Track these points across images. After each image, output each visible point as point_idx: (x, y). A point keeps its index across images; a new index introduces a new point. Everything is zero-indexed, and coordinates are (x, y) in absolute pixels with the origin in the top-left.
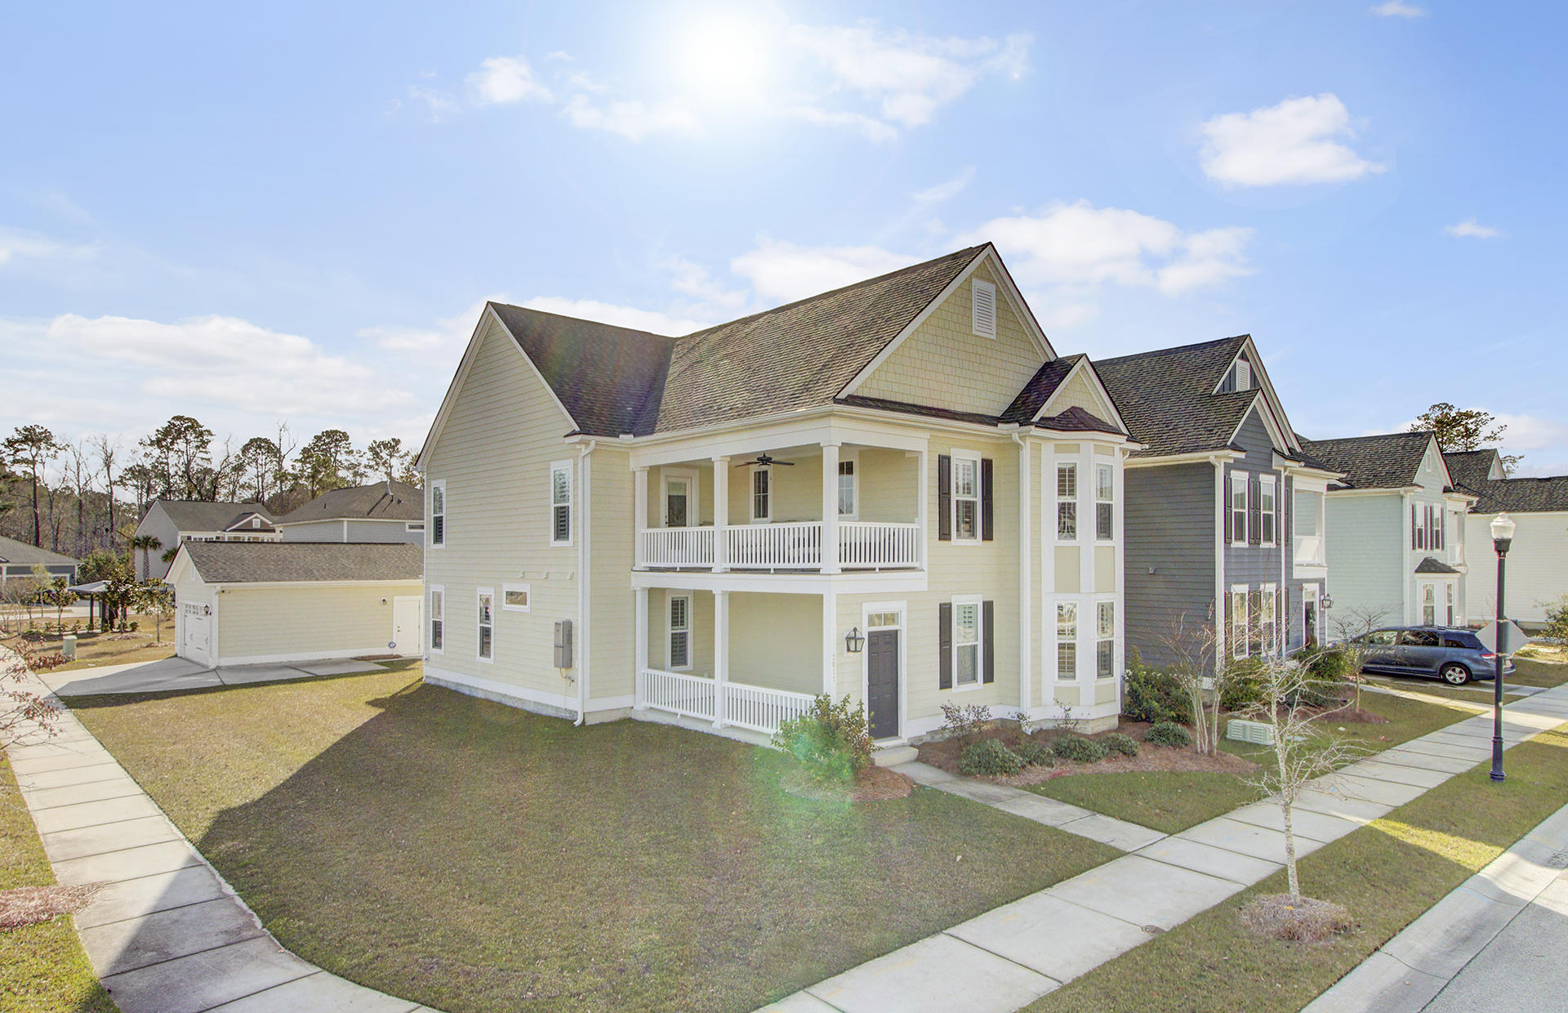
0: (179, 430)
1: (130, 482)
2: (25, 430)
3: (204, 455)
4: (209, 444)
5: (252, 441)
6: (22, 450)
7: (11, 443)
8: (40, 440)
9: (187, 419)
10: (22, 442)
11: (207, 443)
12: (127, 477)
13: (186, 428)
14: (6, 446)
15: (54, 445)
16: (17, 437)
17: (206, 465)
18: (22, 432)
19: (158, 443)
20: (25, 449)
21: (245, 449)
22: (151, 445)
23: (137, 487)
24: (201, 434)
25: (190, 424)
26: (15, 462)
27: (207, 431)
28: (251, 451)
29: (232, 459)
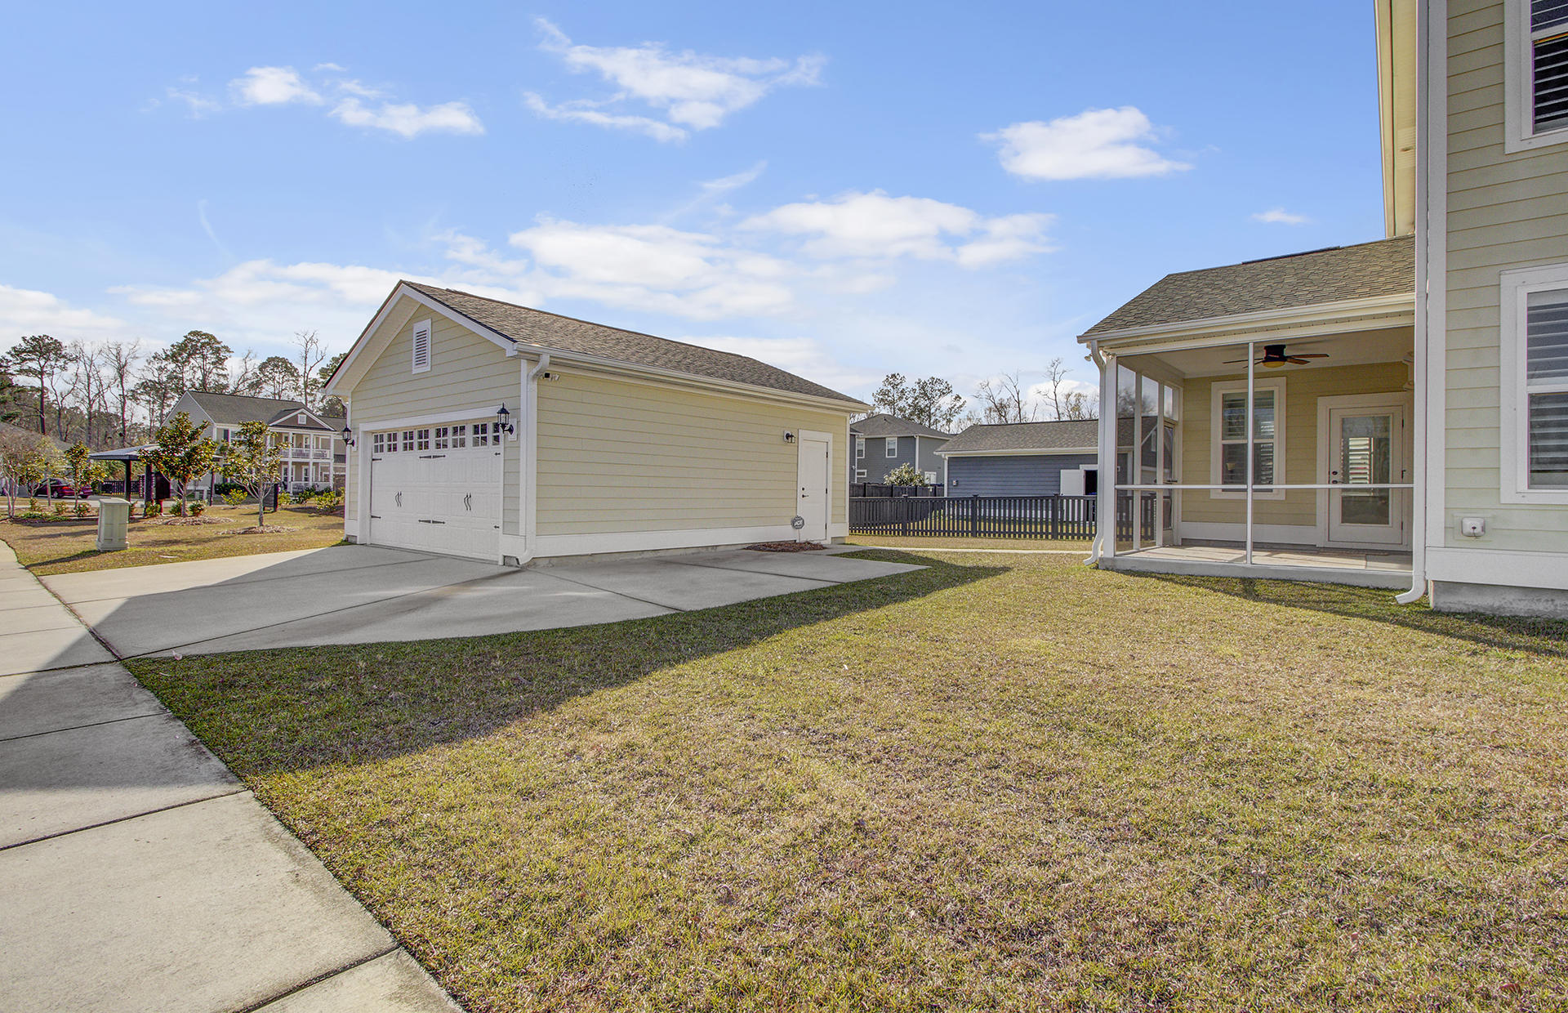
0: (196, 345)
1: (142, 397)
2: (33, 340)
3: (221, 372)
4: (226, 361)
5: (270, 360)
6: (29, 359)
7: (17, 352)
8: (49, 351)
9: (205, 334)
10: (30, 352)
11: (224, 360)
12: (139, 392)
13: (203, 345)
14: (12, 355)
15: (64, 357)
16: (24, 345)
17: (223, 381)
18: (30, 341)
19: (173, 357)
20: (34, 359)
21: (263, 367)
22: (166, 359)
23: (149, 402)
24: (218, 351)
25: (207, 340)
26: (21, 372)
27: (224, 347)
28: (268, 369)
29: (249, 375)
